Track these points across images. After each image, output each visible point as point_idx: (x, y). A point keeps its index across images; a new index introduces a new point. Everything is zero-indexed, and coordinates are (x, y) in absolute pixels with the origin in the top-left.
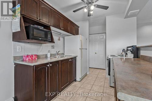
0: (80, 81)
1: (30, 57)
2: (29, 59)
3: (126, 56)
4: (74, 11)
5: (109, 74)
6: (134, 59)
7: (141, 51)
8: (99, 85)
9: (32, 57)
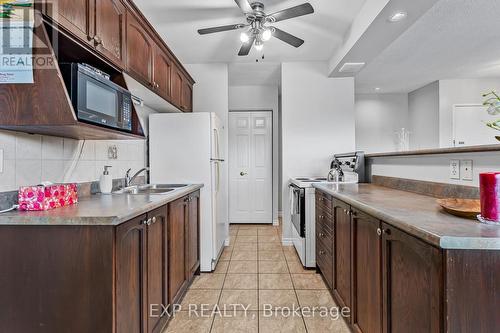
0: (212, 271)
1: (56, 194)
2: (52, 204)
3: (340, 180)
4: (201, 32)
5: (303, 234)
6: (359, 186)
7: (373, 166)
8: (275, 269)
9: (63, 193)
